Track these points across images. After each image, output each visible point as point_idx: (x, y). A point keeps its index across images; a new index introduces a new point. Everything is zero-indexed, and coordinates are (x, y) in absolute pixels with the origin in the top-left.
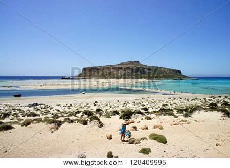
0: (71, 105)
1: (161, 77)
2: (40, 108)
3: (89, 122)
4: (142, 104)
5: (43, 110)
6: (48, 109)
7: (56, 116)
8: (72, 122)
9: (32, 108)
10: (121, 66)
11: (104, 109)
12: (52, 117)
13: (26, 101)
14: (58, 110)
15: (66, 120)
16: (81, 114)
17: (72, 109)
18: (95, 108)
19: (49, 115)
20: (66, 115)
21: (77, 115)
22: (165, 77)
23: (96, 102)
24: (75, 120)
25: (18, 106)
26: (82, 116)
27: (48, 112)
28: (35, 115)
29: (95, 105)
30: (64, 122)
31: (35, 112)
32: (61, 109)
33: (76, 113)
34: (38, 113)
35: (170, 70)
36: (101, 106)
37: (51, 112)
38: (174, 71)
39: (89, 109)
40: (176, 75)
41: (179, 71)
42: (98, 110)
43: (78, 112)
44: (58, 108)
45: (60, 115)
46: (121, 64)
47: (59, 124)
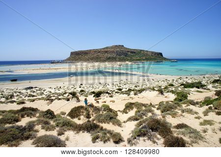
0: (60, 87)
1: (144, 60)
2: (35, 91)
3: (70, 100)
4: (119, 85)
5: (38, 92)
6: (42, 91)
7: (49, 96)
8: (60, 99)
9: (29, 91)
10: (106, 50)
11: (87, 90)
12: (47, 97)
13: (22, 84)
14: (50, 92)
15: (56, 99)
16: (67, 94)
17: (61, 91)
18: (79, 89)
19: (44, 96)
20: (56, 95)
21: (64, 95)
22: (147, 59)
23: (82, 85)
24: (62, 98)
25: (17, 89)
26: (68, 96)
27: (42, 93)
28: (33, 96)
29: (80, 87)
30: (55, 100)
31: (32, 94)
32: (53, 91)
33: (64, 94)
34: (34, 94)
35: (152, 53)
36: (85, 88)
37: (45, 93)
38: (156, 53)
39: (75, 91)
40: (157, 57)
41: (161, 54)
42: (82, 91)
43: (65, 93)
44: (50, 90)
45: (52, 95)
46: (107, 48)
47: (52, 101)
